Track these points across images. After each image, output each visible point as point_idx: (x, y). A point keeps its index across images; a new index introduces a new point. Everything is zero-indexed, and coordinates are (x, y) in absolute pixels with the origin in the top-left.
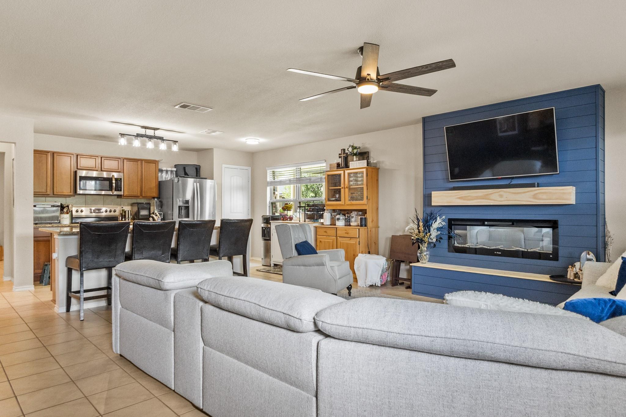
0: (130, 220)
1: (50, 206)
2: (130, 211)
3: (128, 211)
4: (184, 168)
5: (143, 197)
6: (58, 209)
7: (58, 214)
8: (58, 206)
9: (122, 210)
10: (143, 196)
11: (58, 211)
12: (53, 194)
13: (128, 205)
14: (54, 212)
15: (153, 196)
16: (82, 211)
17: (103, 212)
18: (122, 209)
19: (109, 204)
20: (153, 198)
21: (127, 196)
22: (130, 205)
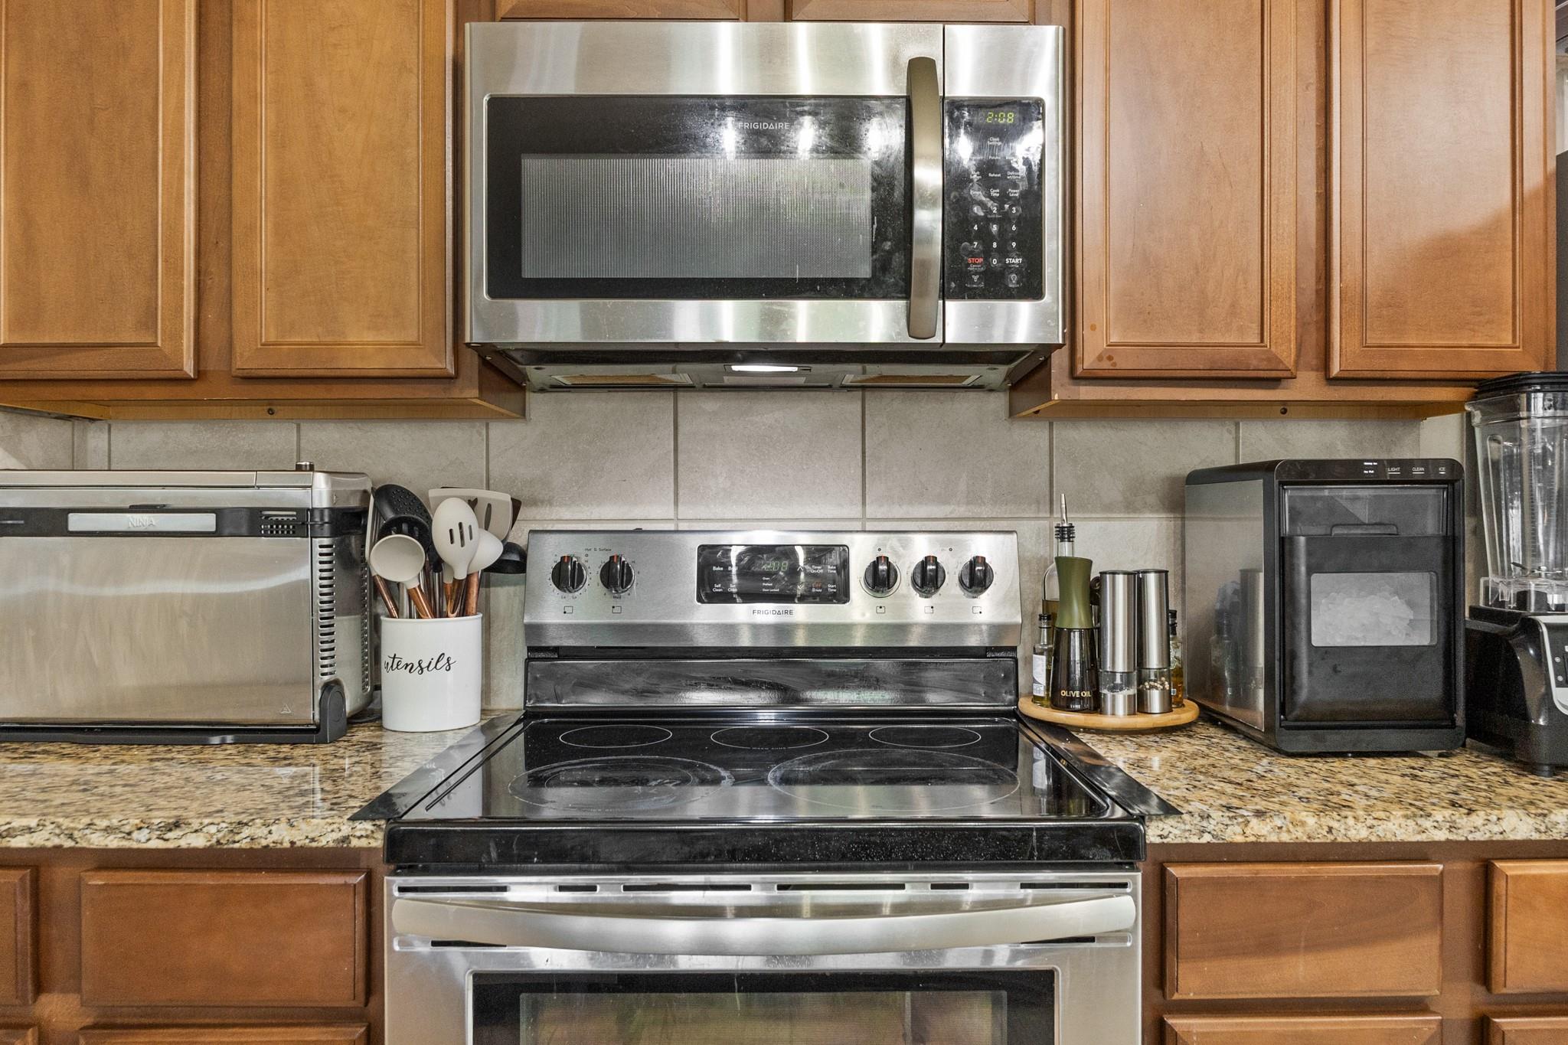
0: (1155, 700)
1: (208, 522)
2: (1152, 580)
3: (1137, 583)
5: (1343, 381)
8: (293, 523)
9: (1060, 561)
10: (1335, 370)
13: (1130, 506)
15: (1478, 365)
18: (1066, 550)
19: (920, 495)
20: (1474, 397)
21: (1106, 365)
22: (1152, 499)
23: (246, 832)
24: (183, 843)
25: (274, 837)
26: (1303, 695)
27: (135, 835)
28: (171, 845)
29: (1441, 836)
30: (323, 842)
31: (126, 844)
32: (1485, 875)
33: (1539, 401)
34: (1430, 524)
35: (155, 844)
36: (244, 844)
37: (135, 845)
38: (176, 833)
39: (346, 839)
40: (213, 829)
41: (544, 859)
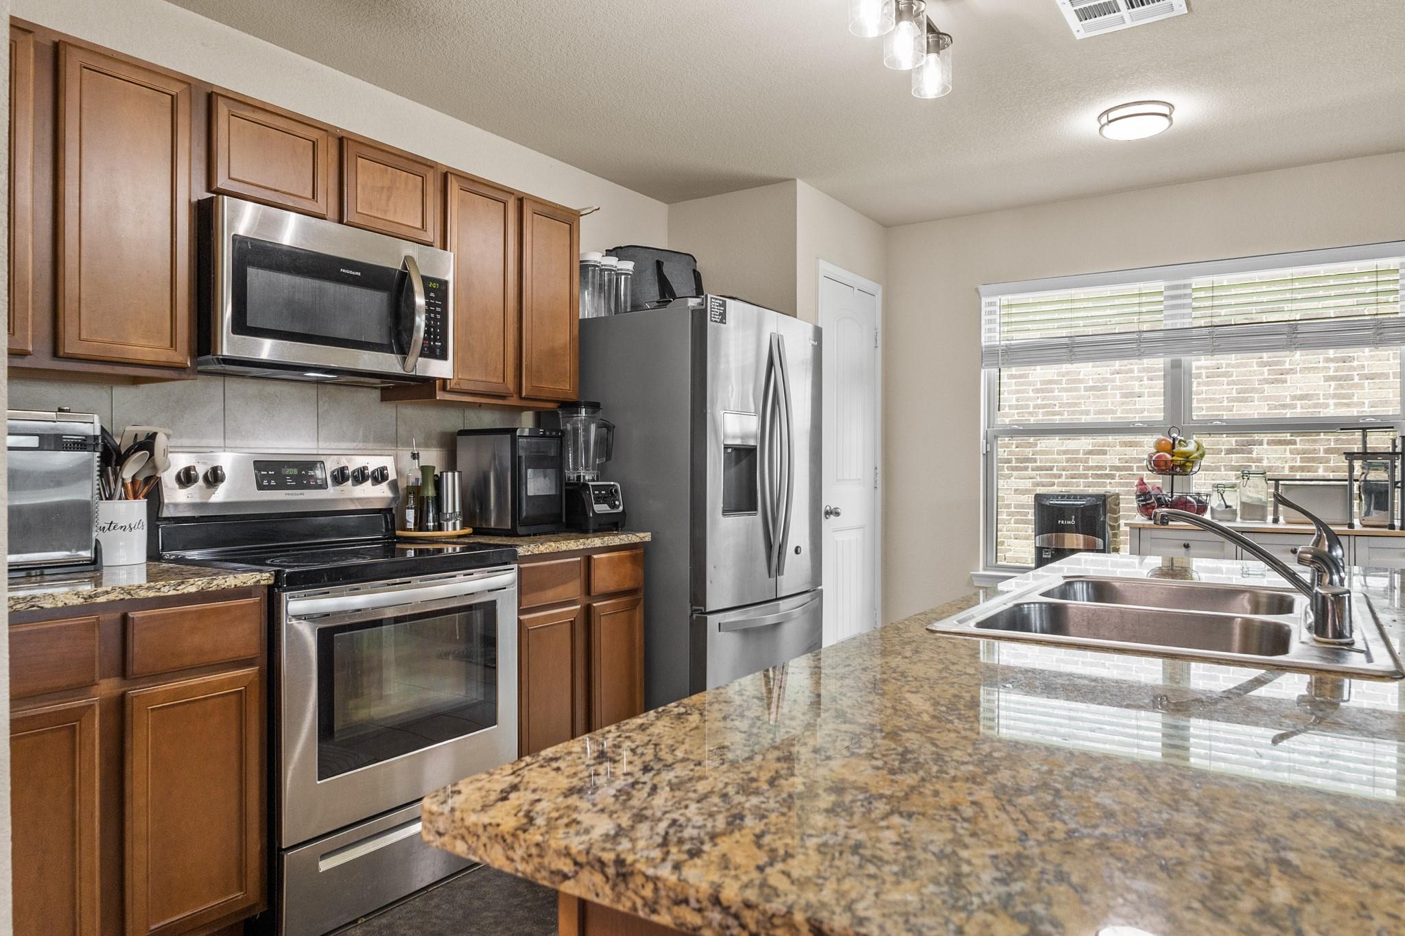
1: (33, 442)
4: (659, 265)
5: (526, 399)
6: (88, 464)
7: (85, 491)
8: (82, 444)
10: (524, 394)
11: (88, 476)
12: (55, 354)
14: (56, 479)
15: (561, 397)
16: (214, 478)
17: (323, 486)
18: (416, 463)
19: (342, 438)
20: (559, 407)
21: (458, 387)
22: (434, 442)
23: (215, 582)
24: (186, 591)
25: (228, 584)
26: (524, 514)
27: (162, 589)
28: (179, 592)
29: (582, 547)
30: (249, 584)
31: (158, 594)
32: (588, 560)
33: (583, 410)
34: (553, 453)
35: (172, 593)
36: (214, 588)
37: (162, 594)
38: (183, 586)
39: (259, 581)
40: (200, 583)
41: (344, 579)
